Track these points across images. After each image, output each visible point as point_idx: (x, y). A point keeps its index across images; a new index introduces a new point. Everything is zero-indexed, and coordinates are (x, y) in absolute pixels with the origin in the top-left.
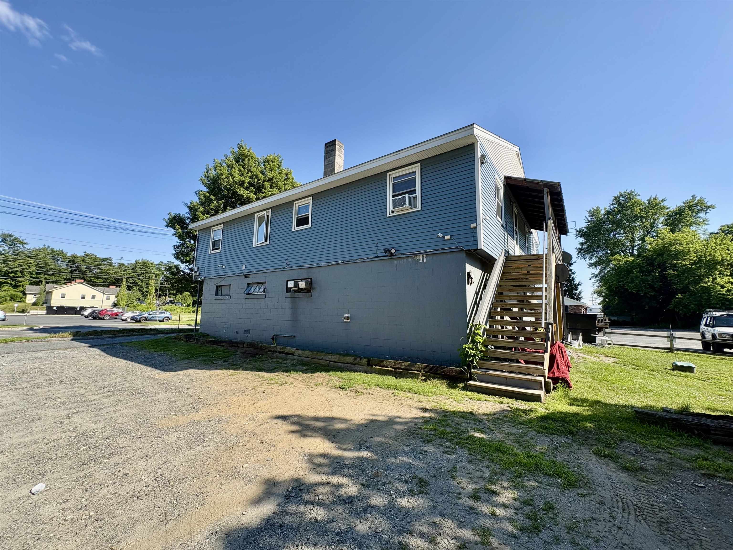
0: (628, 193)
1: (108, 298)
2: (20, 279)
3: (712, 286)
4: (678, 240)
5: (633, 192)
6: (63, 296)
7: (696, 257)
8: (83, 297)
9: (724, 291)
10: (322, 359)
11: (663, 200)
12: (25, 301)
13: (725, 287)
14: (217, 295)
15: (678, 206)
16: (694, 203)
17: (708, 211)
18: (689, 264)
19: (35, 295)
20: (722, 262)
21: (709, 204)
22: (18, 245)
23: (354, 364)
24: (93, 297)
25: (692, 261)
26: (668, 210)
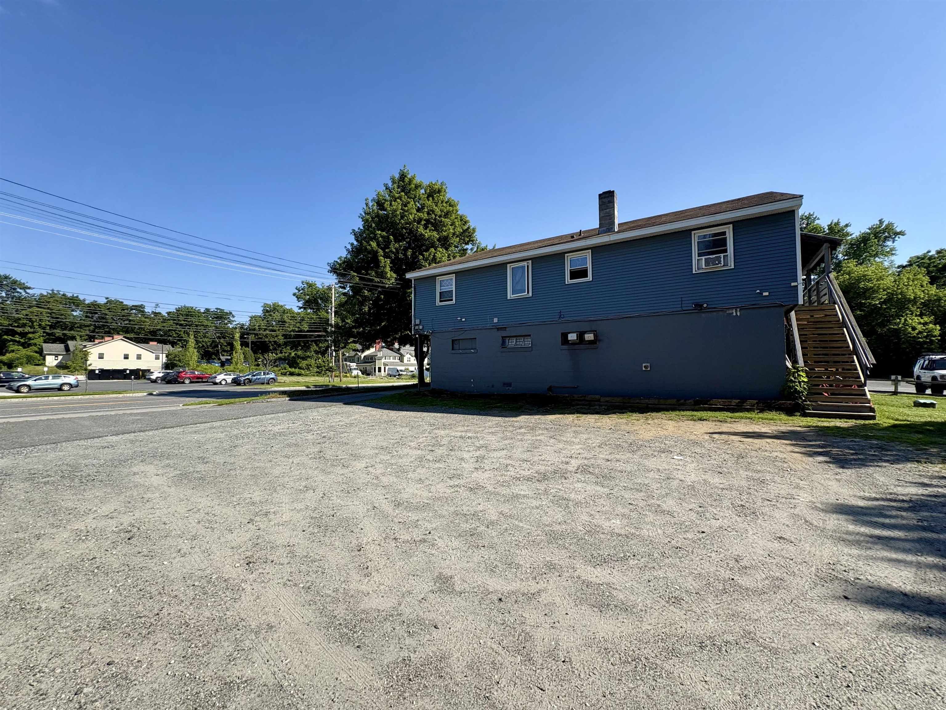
0: (806, 216)
1: (157, 358)
2: (30, 335)
3: (903, 329)
4: (868, 276)
5: (811, 215)
6: (101, 356)
7: (887, 295)
8: (126, 357)
9: (915, 333)
10: (637, 403)
11: (847, 226)
12: (45, 364)
13: (917, 329)
14: (453, 349)
15: (863, 232)
16: (881, 229)
17: (897, 239)
18: (879, 304)
19: (56, 356)
20: (914, 301)
21: (898, 230)
22: (18, 290)
23: (679, 405)
24: (139, 357)
25: (882, 300)
26: (850, 237)
